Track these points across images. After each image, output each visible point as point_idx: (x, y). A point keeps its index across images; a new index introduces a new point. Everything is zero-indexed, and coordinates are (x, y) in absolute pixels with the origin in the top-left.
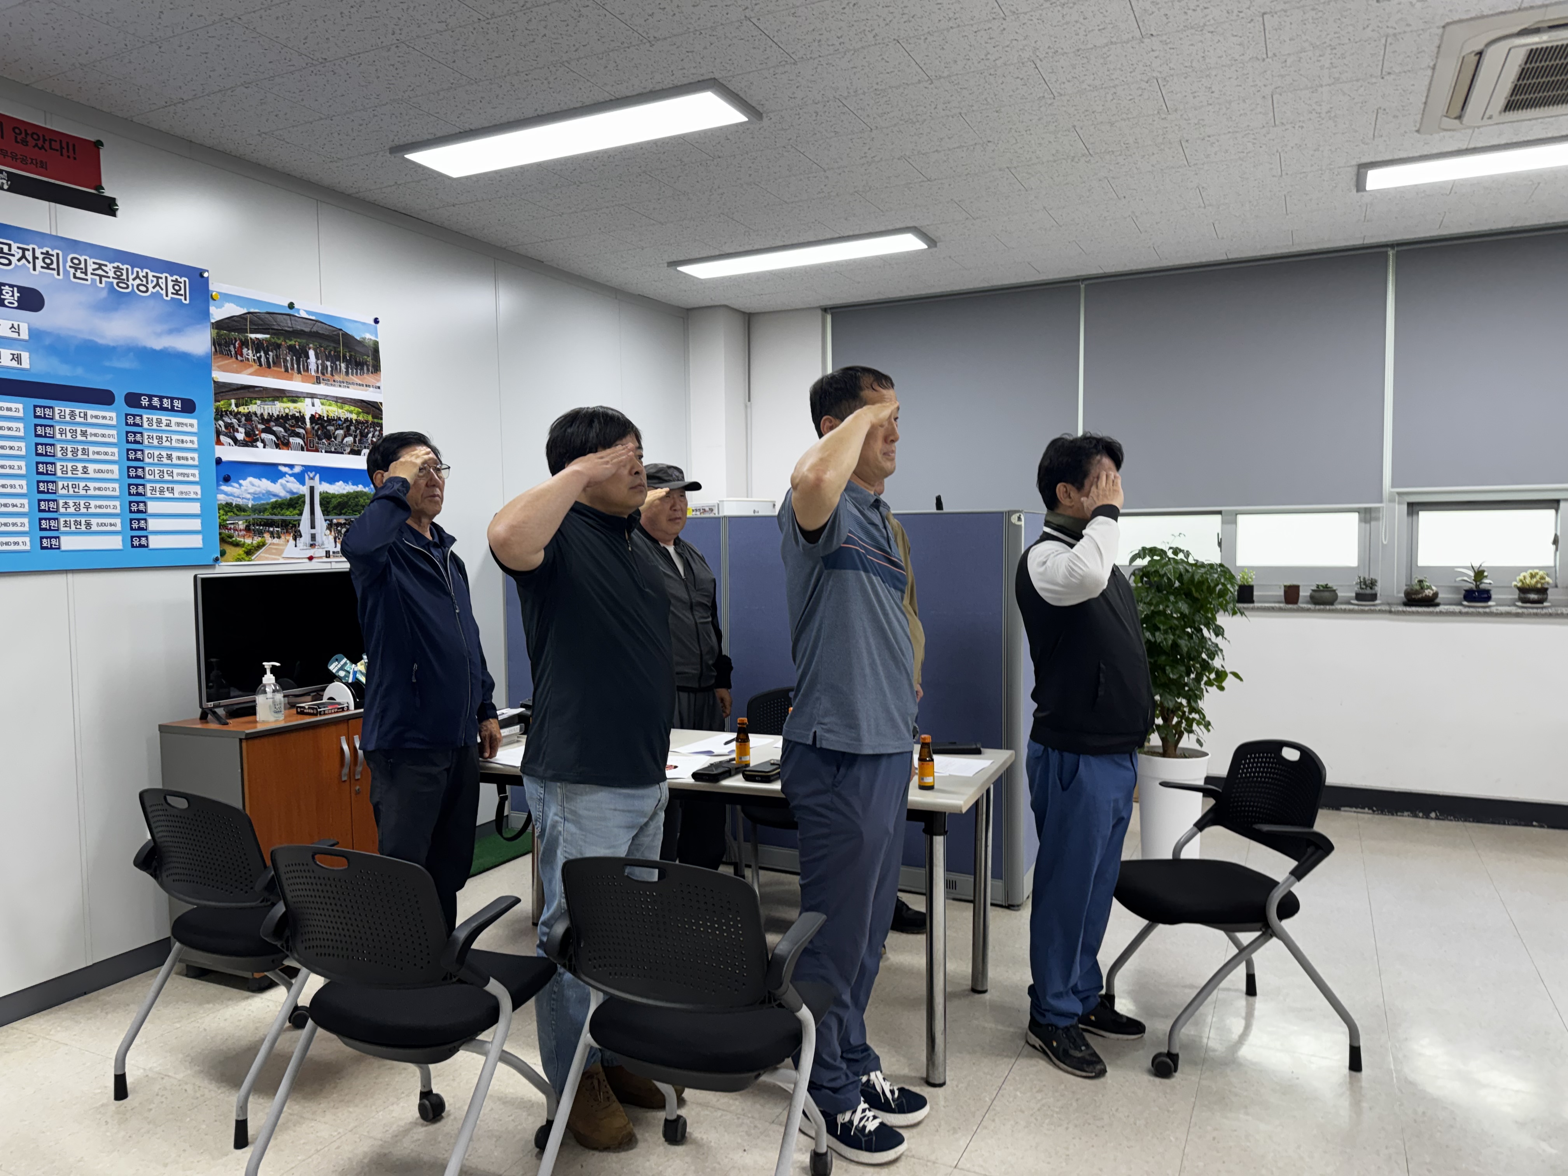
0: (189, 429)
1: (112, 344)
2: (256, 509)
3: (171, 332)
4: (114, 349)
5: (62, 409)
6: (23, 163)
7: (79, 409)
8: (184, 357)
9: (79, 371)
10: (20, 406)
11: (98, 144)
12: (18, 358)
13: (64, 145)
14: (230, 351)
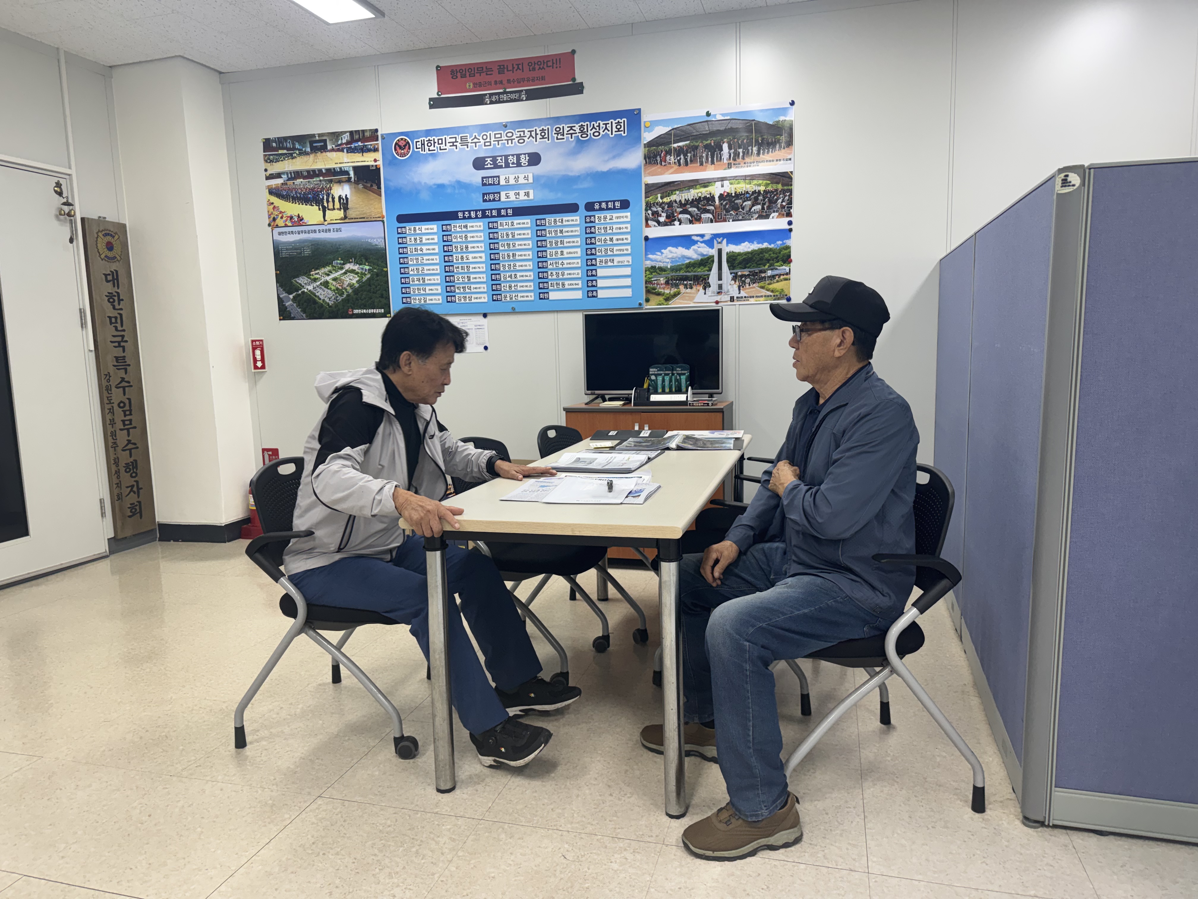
0: (625, 220)
1: (577, 174)
2: (673, 269)
3: (614, 157)
4: (579, 176)
5: (550, 218)
6: (533, 80)
7: (558, 217)
8: (623, 172)
9: (559, 195)
10: (529, 221)
11: (574, 52)
12: (527, 194)
13: (555, 61)
14: (657, 160)
